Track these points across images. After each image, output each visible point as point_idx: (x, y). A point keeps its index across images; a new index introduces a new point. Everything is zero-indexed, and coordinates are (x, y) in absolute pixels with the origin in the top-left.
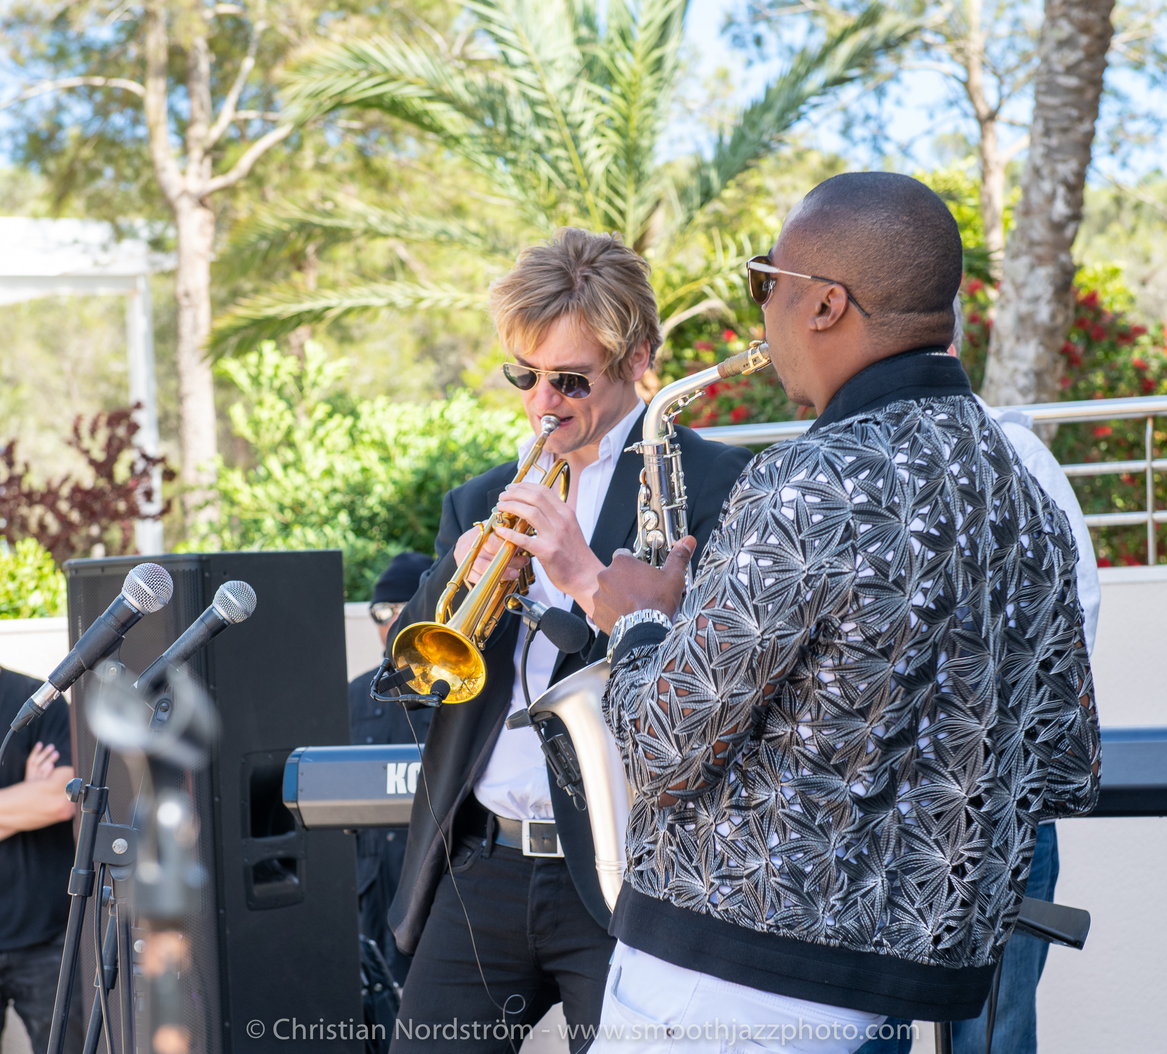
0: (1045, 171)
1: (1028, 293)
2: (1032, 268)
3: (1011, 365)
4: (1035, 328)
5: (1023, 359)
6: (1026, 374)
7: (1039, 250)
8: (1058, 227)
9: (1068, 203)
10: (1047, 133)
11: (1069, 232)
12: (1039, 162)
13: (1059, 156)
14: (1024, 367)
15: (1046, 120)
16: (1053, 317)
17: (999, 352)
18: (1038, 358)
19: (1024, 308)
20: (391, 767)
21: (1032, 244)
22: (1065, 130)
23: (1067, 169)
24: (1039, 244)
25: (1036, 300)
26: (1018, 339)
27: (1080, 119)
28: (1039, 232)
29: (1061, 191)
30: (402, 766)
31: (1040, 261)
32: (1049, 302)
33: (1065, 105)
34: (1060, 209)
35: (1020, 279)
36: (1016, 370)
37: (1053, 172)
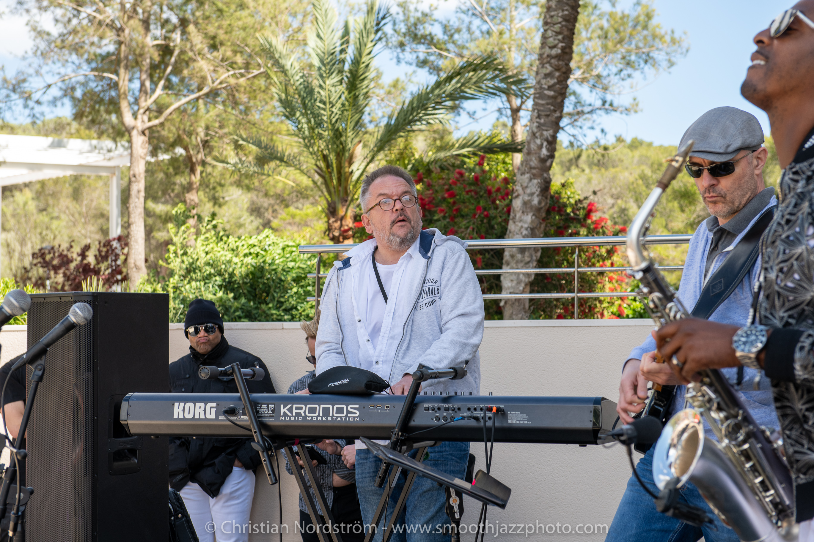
0: (538, 134)
1: (528, 191)
2: (531, 179)
3: (520, 224)
4: (531, 207)
5: (525, 222)
6: (526, 229)
7: (534, 171)
8: (543, 161)
9: (548, 150)
10: (539, 117)
11: (548, 163)
12: (535, 130)
13: (544, 128)
14: (526, 226)
15: (539, 111)
16: (540, 202)
17: (514, 218)
18: (532, 222)
19: (526, 198)
20: (176, 404)
21: (531, 168)
22: (548, 116)
23: (548, 134)
24: (534, 168)
25: (532, 194)
26: (523, 212)
27: (555, 111)
28: (534, 162)
29: (545, 144)
30: (182, 404)
31: (534, 176)
32: (538, 196)
33: (548, 104)
34: (544, 152)
35: (525, 184)
36: (522, 227)
37: (542, 135)
